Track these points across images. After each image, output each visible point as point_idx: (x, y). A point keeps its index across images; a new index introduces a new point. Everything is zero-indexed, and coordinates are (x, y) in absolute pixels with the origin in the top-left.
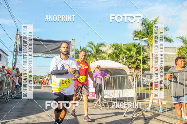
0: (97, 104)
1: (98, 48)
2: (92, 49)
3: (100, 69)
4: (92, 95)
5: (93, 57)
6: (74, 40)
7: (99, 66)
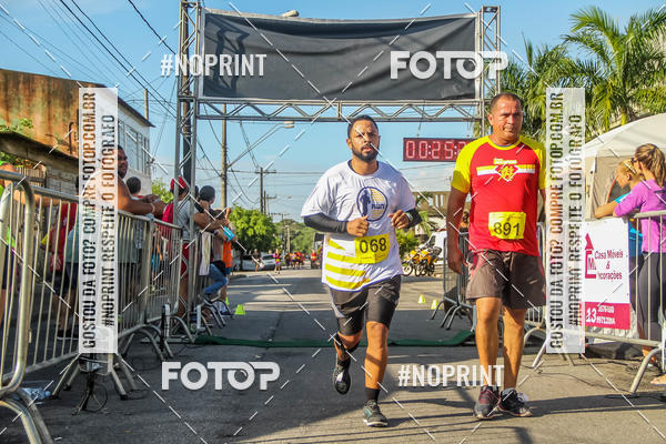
0: (646, 369)
1: (638, 45)
2: (602, 53)
3: (657, 169)
4: (612, 321)
5: (608, 103)
6: (494, 9)
7: (652, 153)
